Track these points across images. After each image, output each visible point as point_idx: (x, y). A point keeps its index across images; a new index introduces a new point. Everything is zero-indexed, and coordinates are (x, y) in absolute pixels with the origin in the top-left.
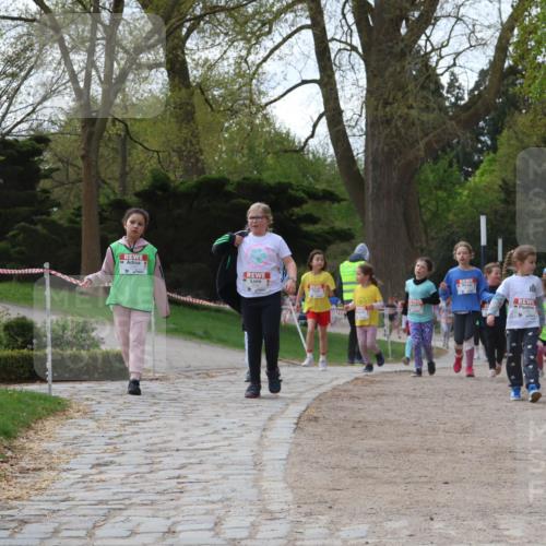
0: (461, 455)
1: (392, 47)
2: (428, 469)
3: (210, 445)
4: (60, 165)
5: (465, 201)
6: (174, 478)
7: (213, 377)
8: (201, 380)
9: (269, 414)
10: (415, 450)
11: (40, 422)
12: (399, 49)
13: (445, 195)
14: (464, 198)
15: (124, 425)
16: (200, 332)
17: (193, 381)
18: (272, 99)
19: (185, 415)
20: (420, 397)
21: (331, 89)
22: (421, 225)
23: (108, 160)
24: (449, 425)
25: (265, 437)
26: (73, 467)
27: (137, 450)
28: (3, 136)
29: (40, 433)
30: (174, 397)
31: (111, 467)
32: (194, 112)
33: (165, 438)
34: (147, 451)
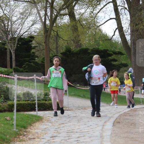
1: (138, 8)
3: (87, 131)
4: (37, 45)
6: (76, 141)
7: (87, 109)
8: (83, 110)
9: (104, 121)
11: (34, 123)
12: (140, 8)
15: (60, 125)
16: (82, 95)
17: (80, 111)
18: (101, 24)
19: (79, 121)
21: (119, 21)
23: (52, 43)
25: (104, 128)
26: (45, 137)
27: (64, 132)
28: (21, 36)
29: (34, 127)
30: (75, 116)
31: (57, 137)
32: (77, 28)
33: (73, 128)
34: (67, 132)
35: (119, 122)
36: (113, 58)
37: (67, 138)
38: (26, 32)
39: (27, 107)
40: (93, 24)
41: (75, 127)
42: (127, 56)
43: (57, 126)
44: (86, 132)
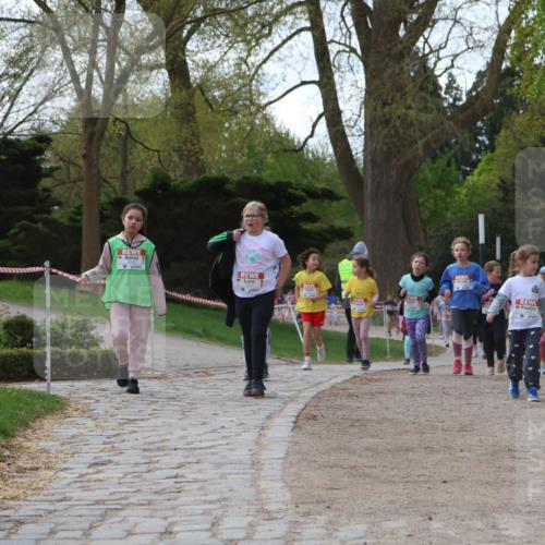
0: (460, 454)
1: (391, 49)
2: (426, 468)
3: (208, 444)
4: (61, 164)
5: (463, 200)
6: (171, 477)
7: (211, 375)
9: (267, 413)
10: (414, 448)
11: (38, 420)
12: (397, 51)
13: (443, 193)
15: (122, 424)
18: (272, 99)
19: (183, 413)
20: (419, 395)
21: (330, 90)
22: (419, 223)
23: (108, 160)
24: (448, 423)
25: (264, 436)
26: (71, 466)
27: (135, 449)
28: (5, 135)
29: (38, 432)
30: (172, 395)
31: (110, 466)
32: (194, 112)
33: (163, 437)
34: (145, 450)
35: (315, 416)
36: (304, 211)
37: (143, 468)
38: (24, 121)
39: (16, 366)
40: (246, 99)
41: (171, 433)
42: (352, 204)
43: (113, 429)
44: (206, 448)
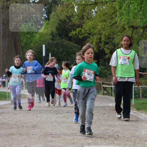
0: (32, 136)
2: (19, 141)
5: (37, 39)
10: (15, 134)
13: (30, 36)
14: (37, 38)
20: (18, 113)
22: (20, 47)
24: (28, 124)
